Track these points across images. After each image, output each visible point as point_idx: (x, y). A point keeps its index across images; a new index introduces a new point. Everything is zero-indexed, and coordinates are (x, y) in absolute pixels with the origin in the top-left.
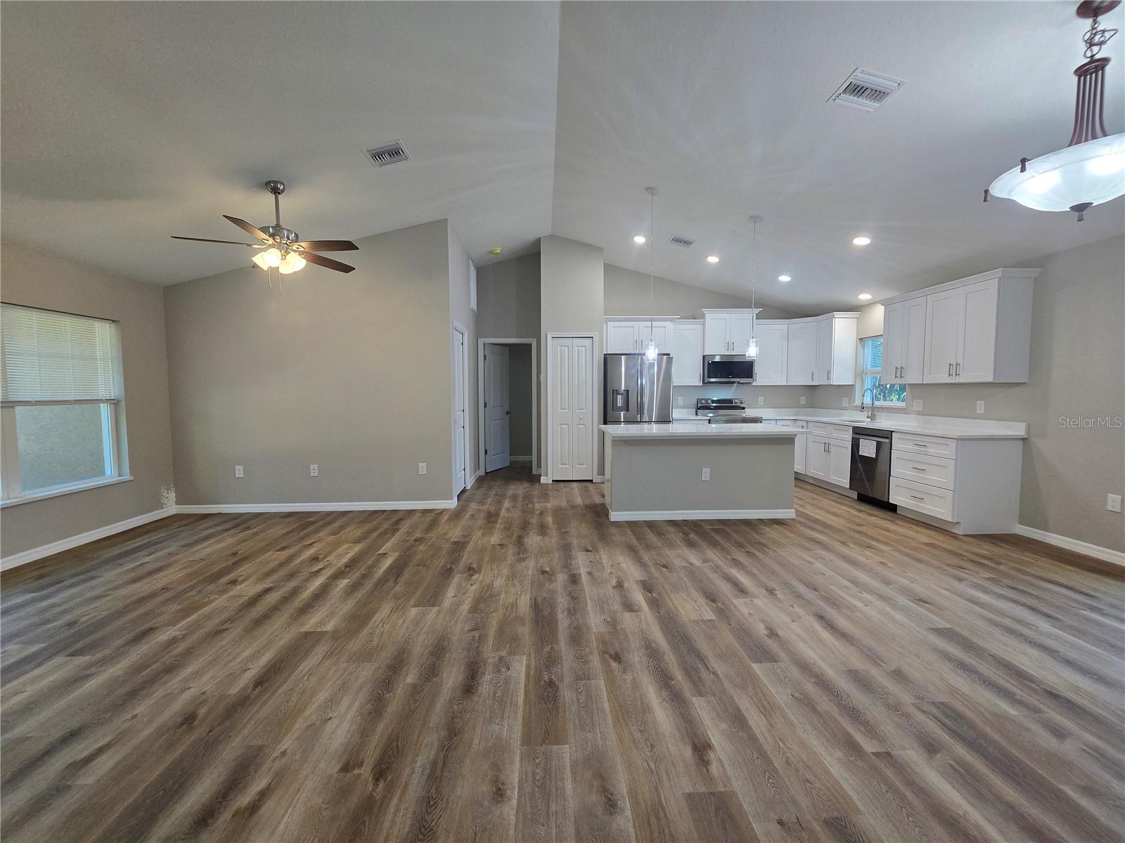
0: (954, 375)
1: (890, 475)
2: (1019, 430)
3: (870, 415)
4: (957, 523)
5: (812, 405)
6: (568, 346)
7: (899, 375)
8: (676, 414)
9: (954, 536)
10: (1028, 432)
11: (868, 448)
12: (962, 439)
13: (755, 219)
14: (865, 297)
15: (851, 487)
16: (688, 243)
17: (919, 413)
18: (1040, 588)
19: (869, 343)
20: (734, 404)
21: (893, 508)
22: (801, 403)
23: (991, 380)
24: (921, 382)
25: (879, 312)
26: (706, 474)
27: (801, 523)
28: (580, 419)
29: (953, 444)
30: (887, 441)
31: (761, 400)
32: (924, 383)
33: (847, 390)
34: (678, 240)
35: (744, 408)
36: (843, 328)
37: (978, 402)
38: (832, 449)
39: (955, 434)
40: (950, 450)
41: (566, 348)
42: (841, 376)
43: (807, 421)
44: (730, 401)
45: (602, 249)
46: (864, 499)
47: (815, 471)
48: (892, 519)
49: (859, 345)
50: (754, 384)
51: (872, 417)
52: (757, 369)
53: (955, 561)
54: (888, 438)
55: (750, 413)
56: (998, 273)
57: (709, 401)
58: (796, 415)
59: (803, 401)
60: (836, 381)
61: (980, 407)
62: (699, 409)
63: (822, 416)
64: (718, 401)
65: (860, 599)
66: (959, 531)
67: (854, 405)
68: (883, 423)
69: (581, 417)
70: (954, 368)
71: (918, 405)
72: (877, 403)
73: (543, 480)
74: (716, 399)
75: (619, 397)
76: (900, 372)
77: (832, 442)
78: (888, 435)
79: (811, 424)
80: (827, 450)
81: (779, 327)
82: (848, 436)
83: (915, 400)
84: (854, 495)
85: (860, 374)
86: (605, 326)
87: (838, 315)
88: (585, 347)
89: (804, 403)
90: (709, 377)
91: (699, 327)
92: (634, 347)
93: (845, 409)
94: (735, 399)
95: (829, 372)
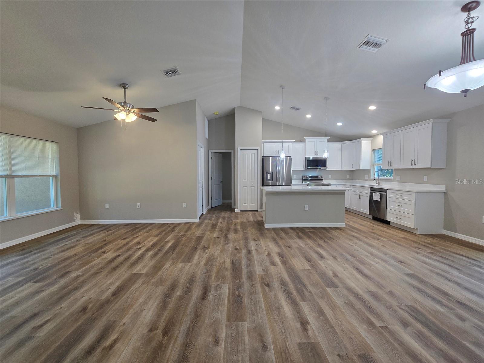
0: (414, 165)
1: (386, 208)
2: (443, 188)
3: (377, 183)
4: (416, 229)
5: (352, 178)
7: (390, 165)
8: (293, 182)
9: (415, 235)
10: (446, 189)
11: (377, 197)
12: (418, 192)
13: (326, 99)
14: (374, 132)
15: (370, 214)
16: (298, 109)
17: (398, 182)
18: (453, 257)
19: (376, 152)
20: (318, 178)
21: (388, 223)
22: (348, 178)
23: (429, 167)
24: (399, 168)
25: (381, 138)
26: (306, 207)
27: (348, 229)
28: (252, 184)
29: (414, 195)
30: (385, 193)
31: (330, 176)
32: (401, 168)
33: (367, 172)
34: (293, 108)
35: (323, 180)
36: (365, 145)
37: (425, 176)
38: (361, 197)
39: (415, 190)
40: (413, 197)
41: (246, 154)
42: (365, 165)
43: (350, 185)
44: (317, 177)
45: (262, 112)
46: (375, 219)
47: (354, 207)
48: (387, 227)
49: (372, 152)
50: (327, 169)
51: (379, 184)
52: (328, 163)
53: (415, 245)
54: (385, 192)
55: (325, 182)
56: (432, 121)
57: (308, 177)
58: (345, 183)
59: (348, 176)
60: (363, 168)
61: (425, 178)
62: (303, 180)
63: (356, 183)
64: (311, 177)
65: (374, 261)
66: (417, 232)
67: (370, 178)
68: (383, 186)
69: (253, 183)
70: (414, 162)
71: (398, 178)
72: (380, 177)
73: (236, 210)
75: (269, 175)
76: (390, 164)
77: (361, 194)
78: (385, 191)
79: (352, 186)
80: (359, 198)
81: (337, 145)
82: (368, 191)
83: (397, 176)
84: (371, 217)
85: (373, 165)
86: (263, 144)
87: (362, 139)
88: (254, 153)
89: (349, 178)
90: (308, 166)
91: (303, 145)
92: (275, 153)
93: (367, 180)
94: (319, 176)
95: (359, 164)
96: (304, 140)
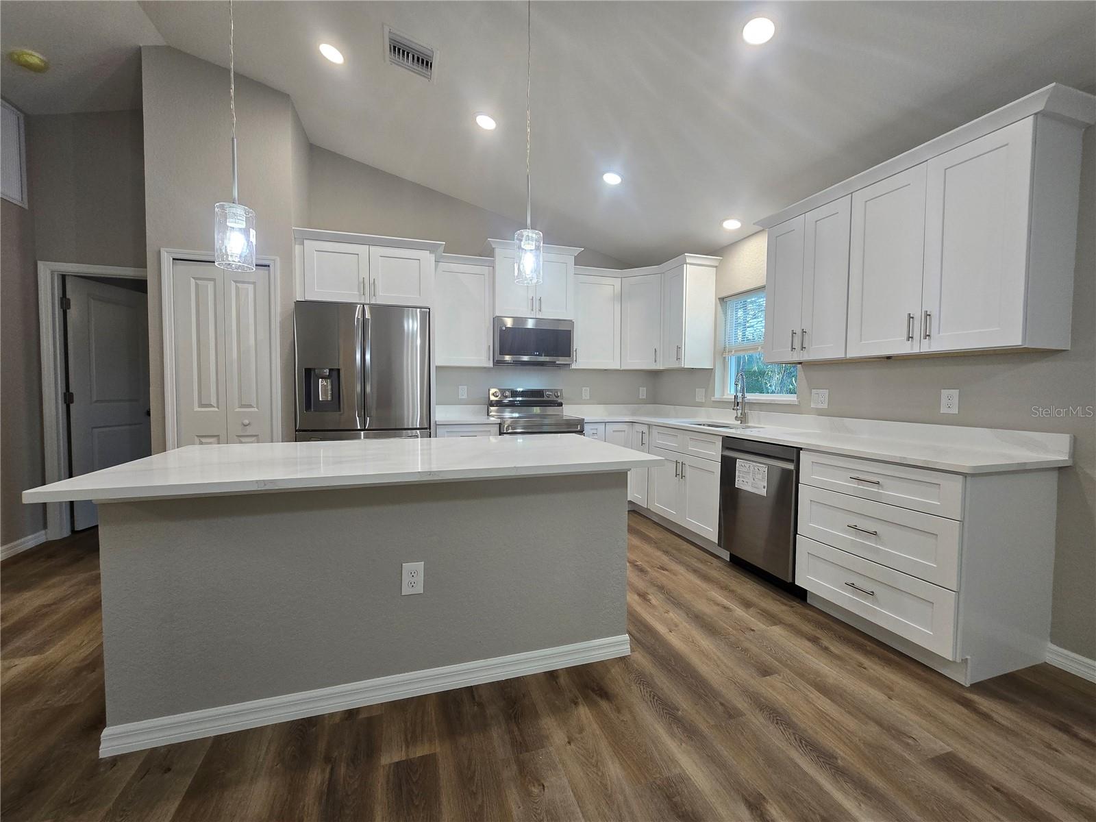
0: (919, 338)
1: (796, 533)
2: (1055, 449)
3: (739, 415)
4: (962, 661)
5: (654, 399)
6: (214, 280)
7: (797, 345)
10: (1074, 453)
11: (752, 478)
14: (732, 225)
15: (721, 540)
16: (424, 62)
17: (821, 413)
19: (731, 304)
20: (545, 398)
21: (800, 595)
22: (640, 397)
24: (841, 355)
25: (757, 248)
26: (413, 577)
28: (246, 425)
30: (789, 465)
31: (586, 393)
32: (845, 357)
33: (702, 376)
34: (401, 51)
35: (561, 405)
36: (697, 281)
37: (945, 393)
38: (688, 472)
39: (967, 463)
41: (209, 284)
42: (696, 354)
43: (649, 425)
44: (539, 392)
45: (289, 96)
46: (739, 564)
47: (660, 506)
49: (719, 308)
50: (573, 367)
51: (743, 419)
52: (578, 343)
54: (791, 461)
55: (570, 411)
57: (507, 393)
58: (633, 414)
59: (643, 393)
60: (687, 363)
61: (949, 401)
62: (492, 406)
63: (667, 416)
64: (523, 394)
66: (961, 676)
67: (713, 399)
69: (246, 422)
70: (919, 324)
71: (821, 398)
72: (750, 397)
74: (520, 389)
75: (322, 382)
76: (801, 338)
77: (688, 461)
78: (792, 454)
79: (655, 431)
80: (680, 475)
81: (609, 283)
82: (715, 452)
84: (726, 556)
85: (721, 353)
86: (297, 248)
87: (690, 258)
88: (254, 283)
89: (644, 397)
90: (502, 353)
91: (486, 270)
92: (359, 291)
93: (700, 405)
94: (548, 390)
95: (679, 348)
96: (490, 253)
